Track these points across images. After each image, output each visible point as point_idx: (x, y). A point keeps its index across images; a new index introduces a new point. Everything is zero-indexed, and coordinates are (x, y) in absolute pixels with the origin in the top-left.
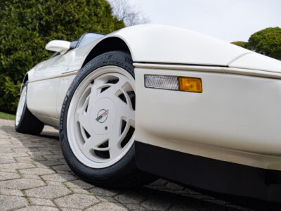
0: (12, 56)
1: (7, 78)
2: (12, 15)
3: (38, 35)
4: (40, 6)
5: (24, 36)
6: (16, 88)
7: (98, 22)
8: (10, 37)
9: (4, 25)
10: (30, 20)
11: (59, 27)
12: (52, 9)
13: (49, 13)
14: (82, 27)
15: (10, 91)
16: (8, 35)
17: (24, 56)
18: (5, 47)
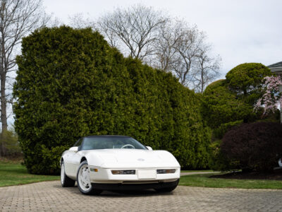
0: (43, 128)
1: (43, 146)
2: (37, 92)
3: (60, 104)
4: (57, 81)
5: (49, 109)
6: (51, 153)
7: (109, 76)
8: (39, 111)
9: (32, 103)
10: (51, 94)
11: (76, 94)
12: (67, 81)
13: (65, 84)
14: (95, 87)
15: (47, 157)
16: (36, 111)
17: (52, 126)
18: (36, 120)
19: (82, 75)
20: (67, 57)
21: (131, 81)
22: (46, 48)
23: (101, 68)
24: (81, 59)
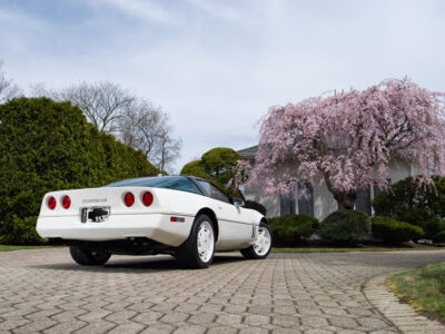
0: (16, 197)
1: (14, 216)
2: (11, 161)
3: (36, 175)
4: (34, 151)
5: (24, 179)
6: (24, 223)
7: (86, 150)
8: (12, 180)
9: (5, 172)
10: (27, 164)
12: (46, 152)
13: (43, 155)
14: (73, 160)
15: (19, 226)
16: (10, 180)
17: (27, 195)
18: (8, 189)
19: (61, 147)
20: (46, 129)
21: (105, 156)
22: (24, 117)
23: (79, 141)
24: (61, 132)
